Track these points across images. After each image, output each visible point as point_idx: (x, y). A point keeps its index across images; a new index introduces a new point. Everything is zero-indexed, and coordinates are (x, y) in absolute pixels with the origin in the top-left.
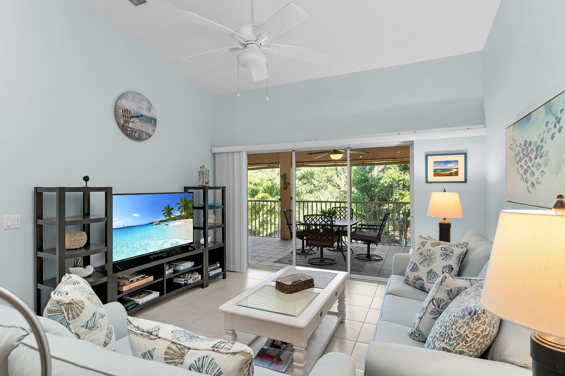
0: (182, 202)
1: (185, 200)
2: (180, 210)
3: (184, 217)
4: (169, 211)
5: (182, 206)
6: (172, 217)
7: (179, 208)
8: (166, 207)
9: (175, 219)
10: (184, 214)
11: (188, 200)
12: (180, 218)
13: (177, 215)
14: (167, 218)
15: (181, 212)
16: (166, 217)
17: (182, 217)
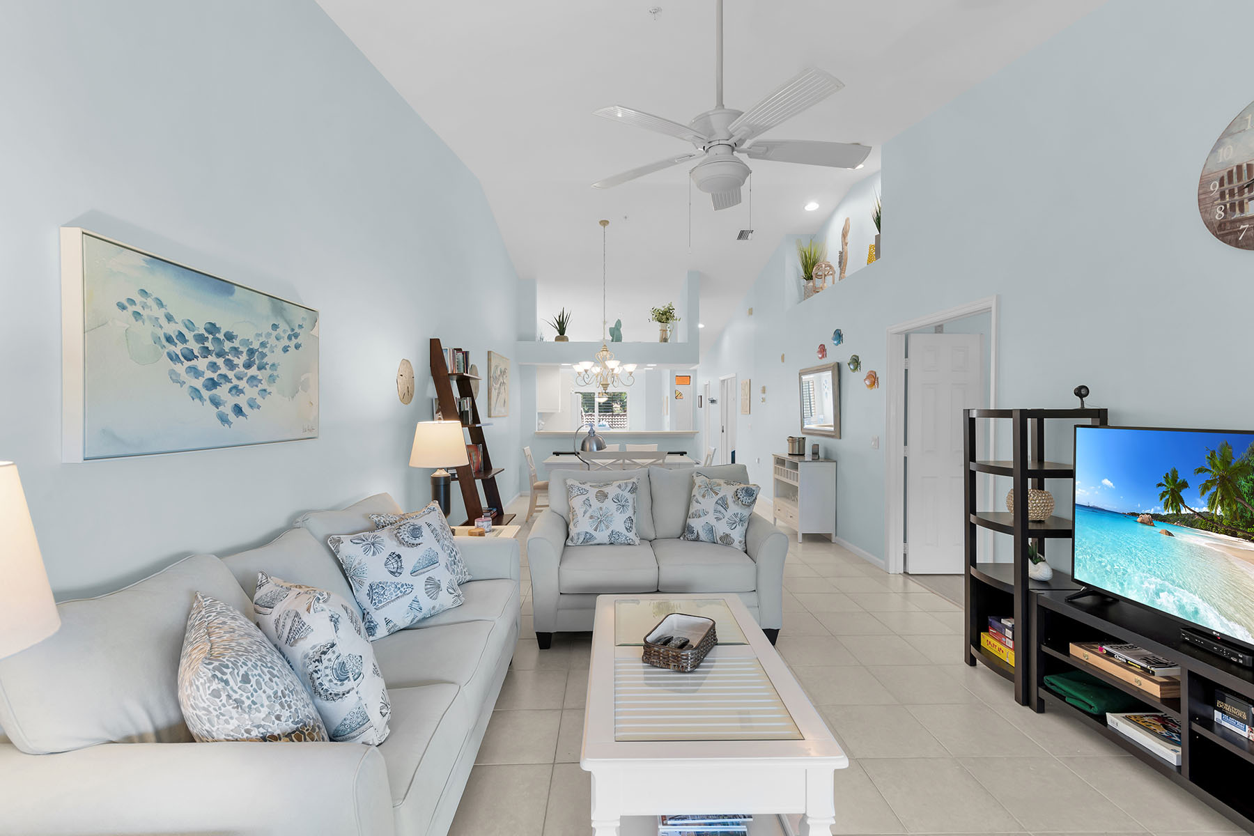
0: (1214, 466)
1: (1226, 463)
2: (1207, 494)
3: (1222, 525)
4: (1175, 492)
5: (1213, 482)
6: (1183, 511)
7: (1205, 488)
8: (1167, 475)
9: (1191, 522)
10: (1219, 511)
11: (1235, 463)
12: (1207, 523)
13: (1197, 510)
14: (1171, 512)
15: (1212, 504)
16: (1166, 507)
17: (1212, 520)
